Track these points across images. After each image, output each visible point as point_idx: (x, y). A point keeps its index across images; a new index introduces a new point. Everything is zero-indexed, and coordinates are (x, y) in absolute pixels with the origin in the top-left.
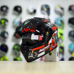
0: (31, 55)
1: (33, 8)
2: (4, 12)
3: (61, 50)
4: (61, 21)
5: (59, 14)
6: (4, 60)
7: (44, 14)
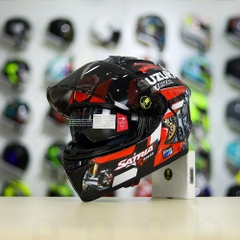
0: (92, 178)
1: (110, 27)
2: (16, 38)
3: (202, 163)
4: (203, 69)
5: (195, 44)
6: (15, 195)
7: (145, 45)
